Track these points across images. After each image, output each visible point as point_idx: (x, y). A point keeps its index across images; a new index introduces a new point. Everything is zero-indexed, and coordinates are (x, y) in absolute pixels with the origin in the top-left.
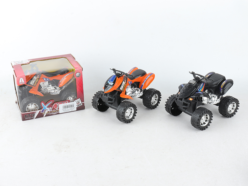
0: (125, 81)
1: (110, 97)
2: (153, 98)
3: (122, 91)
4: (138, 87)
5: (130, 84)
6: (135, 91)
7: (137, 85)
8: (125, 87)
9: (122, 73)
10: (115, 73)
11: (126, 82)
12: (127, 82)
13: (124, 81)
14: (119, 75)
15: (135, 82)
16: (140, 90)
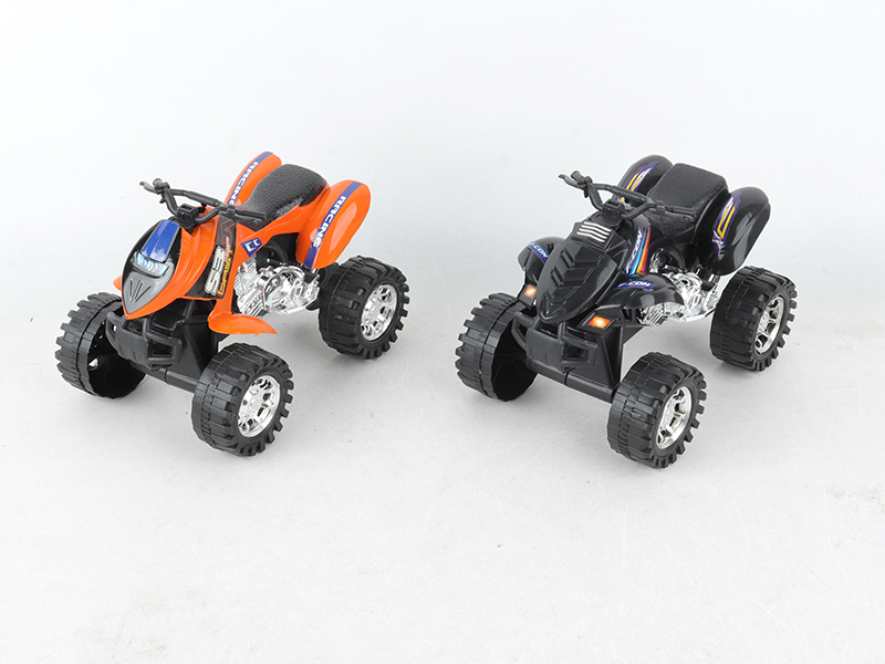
0: (228, 246)
1: (157, 338)
2: (369, 305)
3: (218, 296)
4: (292, 260)
5: (250, 254)
6: (279, 283)
7: (284, 251)
8: (228, 277)
9: (204, 205)
10: (172, 205)
11: (233, 248)
12: (238, 245)
13: (223, 247)
14: (190, 218)
15: (277, 239)
16: (301, 275)
